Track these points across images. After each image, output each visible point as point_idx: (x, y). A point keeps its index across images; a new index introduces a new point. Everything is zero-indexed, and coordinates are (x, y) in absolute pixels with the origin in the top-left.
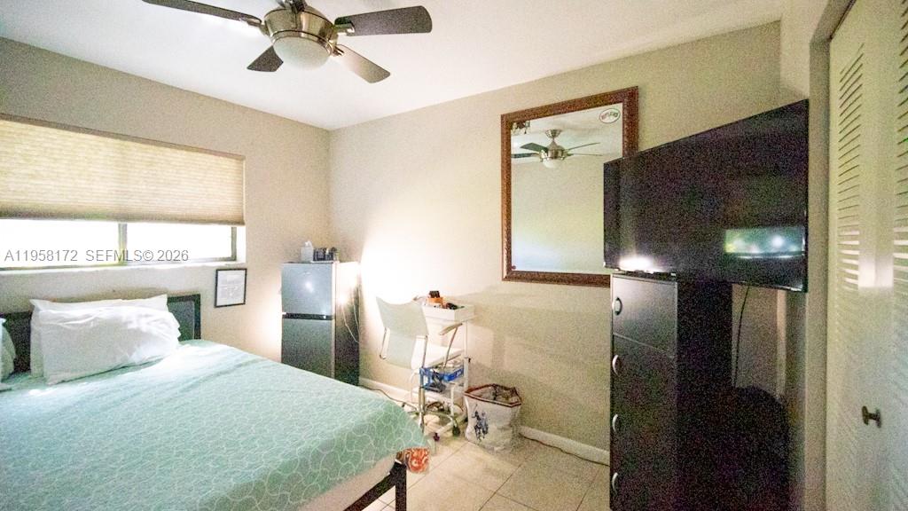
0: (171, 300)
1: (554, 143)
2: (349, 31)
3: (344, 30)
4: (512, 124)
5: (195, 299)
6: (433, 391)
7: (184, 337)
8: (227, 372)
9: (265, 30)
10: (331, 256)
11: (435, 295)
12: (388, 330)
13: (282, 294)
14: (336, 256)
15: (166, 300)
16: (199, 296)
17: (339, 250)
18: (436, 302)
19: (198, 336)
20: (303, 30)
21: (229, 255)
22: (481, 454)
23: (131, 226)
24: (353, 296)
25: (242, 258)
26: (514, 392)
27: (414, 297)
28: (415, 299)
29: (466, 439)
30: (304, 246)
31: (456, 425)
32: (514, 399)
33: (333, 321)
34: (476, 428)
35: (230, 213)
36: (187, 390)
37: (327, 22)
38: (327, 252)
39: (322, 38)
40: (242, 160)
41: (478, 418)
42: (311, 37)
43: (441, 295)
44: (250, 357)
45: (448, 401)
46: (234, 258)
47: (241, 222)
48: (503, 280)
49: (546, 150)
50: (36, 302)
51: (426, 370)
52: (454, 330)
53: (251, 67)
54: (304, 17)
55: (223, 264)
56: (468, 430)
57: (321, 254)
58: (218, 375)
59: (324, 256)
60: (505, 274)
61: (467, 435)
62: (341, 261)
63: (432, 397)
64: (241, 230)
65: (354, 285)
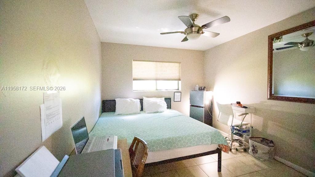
0: (165, 99)
1: (307, 39)
2: (206, 28)
3: (204, 28)
4: (273, 38)
5: (170, 99)
6: (237, 135)
7: (168, 108)
8: (177, 116)
9: (185, 33)
10: (204, 89)
11: (239, 103)
12: (220, 112)
13: (190, 99)
14: (206, 89)
15: (164, 99)
16: (171, 98)
17: (206, 87)
18: (239, 105)
19: (170, 108)
20: (193, 31)
21: (177, 88)
22: (254, 159)
23: (158, 81)
24: (210, 101)
25: (180, 89)
26: (272, 142)
27: (231, 103)
28: (231, 104)
29: (249, 153)
30: (196, 86)
31: (245, 148)
32: (271, 145)
33: (204, 108)
34: (253, 150)
35: (177, 78)
36: (169, 118)
37: (199, 27)
38: (203, 88)
39: (198, 32)
40: (180, 63)
41: (254, 147)
42: (196, 32)
43: (241, 103)
44: (182, 114)
45: (243, 139)
46: (178, 89)
47: (180, 80)
48: (268, 99)
49: (301, 43)
50: (143, 97)
51: (233, 126)
52: (245, 115)
53: (182, 41)
54: (193, 28)
55: (176, 91)
56: (249, 151)
57: (201, 89)
58: (175, 116)
59: (202, 89)
60: (269, 97)
61: (249, 152)
62: (207, 91)
63: (236, 137)
64: (180, 82)
65: (211, 98)
